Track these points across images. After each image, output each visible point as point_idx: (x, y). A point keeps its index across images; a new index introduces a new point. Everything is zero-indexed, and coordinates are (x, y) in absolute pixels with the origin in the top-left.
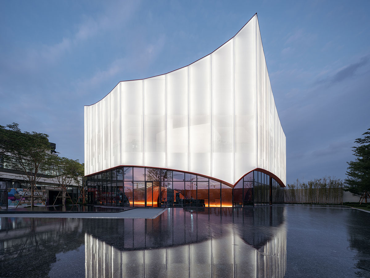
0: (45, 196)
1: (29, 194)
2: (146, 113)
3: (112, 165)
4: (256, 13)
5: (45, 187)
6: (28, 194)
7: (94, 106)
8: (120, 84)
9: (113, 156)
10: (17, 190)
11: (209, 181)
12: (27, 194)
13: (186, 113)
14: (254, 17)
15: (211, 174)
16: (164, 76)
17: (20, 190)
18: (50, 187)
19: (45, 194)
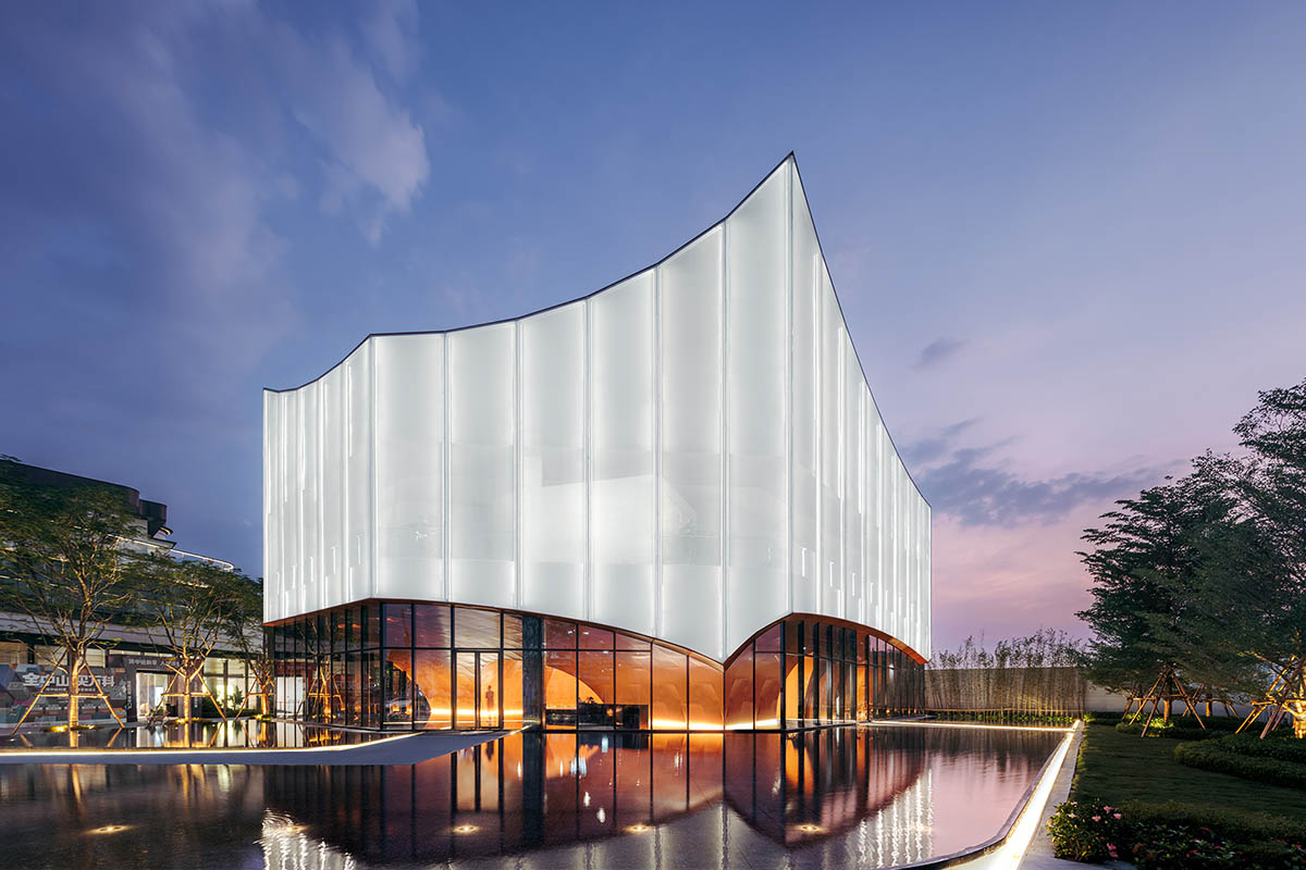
0: (122, 691)
1: (63, 684)
2: (454, 436)
3: (348, 593)
4: (792, 153)
5: (124, 659)
6: (58, 684)
7: (294, 398)
8: (371, 342)
9: (350, 566)
10: (17, 670)
11: (651, 651)
12: (53, 682)
13: (579, 442)
14: (785, 163)
15: (657, 628)
16: (511, 325)
17: (29, 671)
18: (142, 657)
19: (122, 682)
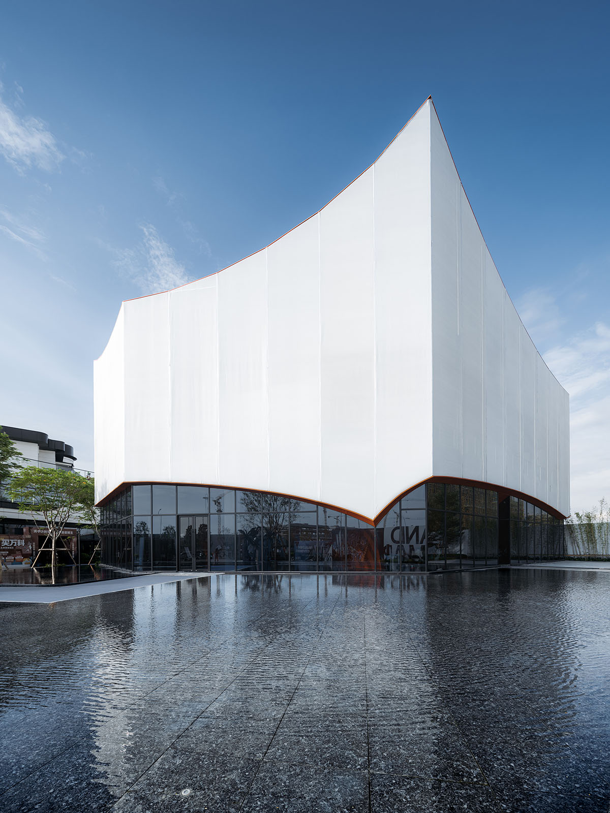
0: (29, 548)
19: (29, 543)
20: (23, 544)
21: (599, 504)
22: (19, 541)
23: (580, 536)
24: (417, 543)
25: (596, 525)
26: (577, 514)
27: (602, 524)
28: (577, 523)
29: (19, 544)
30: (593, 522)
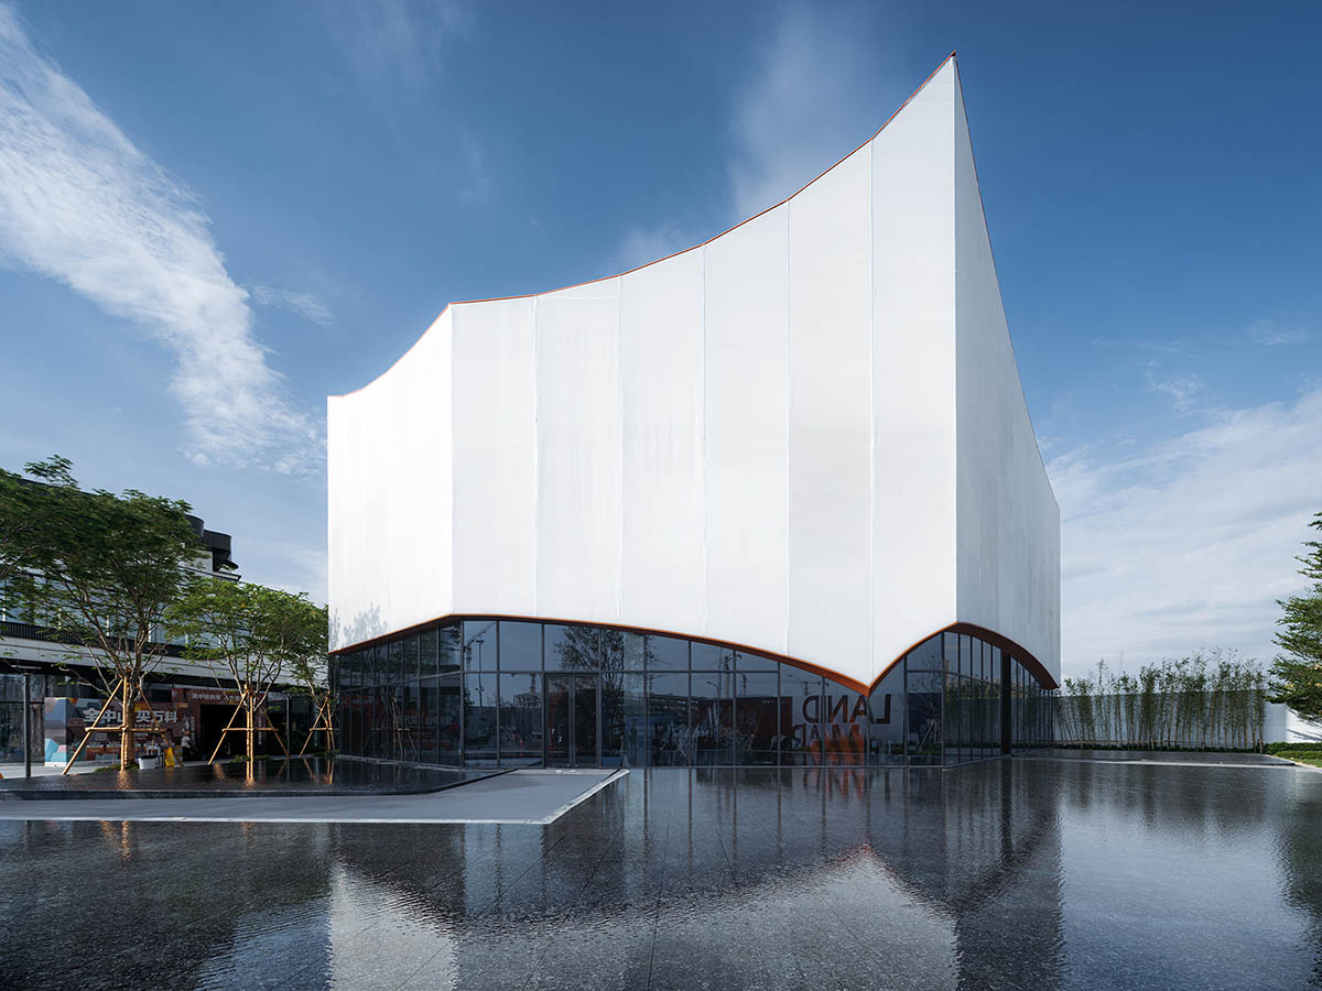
10: (77, 706)
11: (778, 672)
12: (114, 717)
17: (90, 706)
18: (205, 692)
19: (185, 718)
20: (175, 719)
21: (1097, 668)
22: (167, 713)
23: (1071, 715)
24: (845, 720)
25: (1093, 699)
26: (1068, 683)
27: (1102, 697)
28: (1069, 695)
29: (167, 720)
30: (1092, 693)
